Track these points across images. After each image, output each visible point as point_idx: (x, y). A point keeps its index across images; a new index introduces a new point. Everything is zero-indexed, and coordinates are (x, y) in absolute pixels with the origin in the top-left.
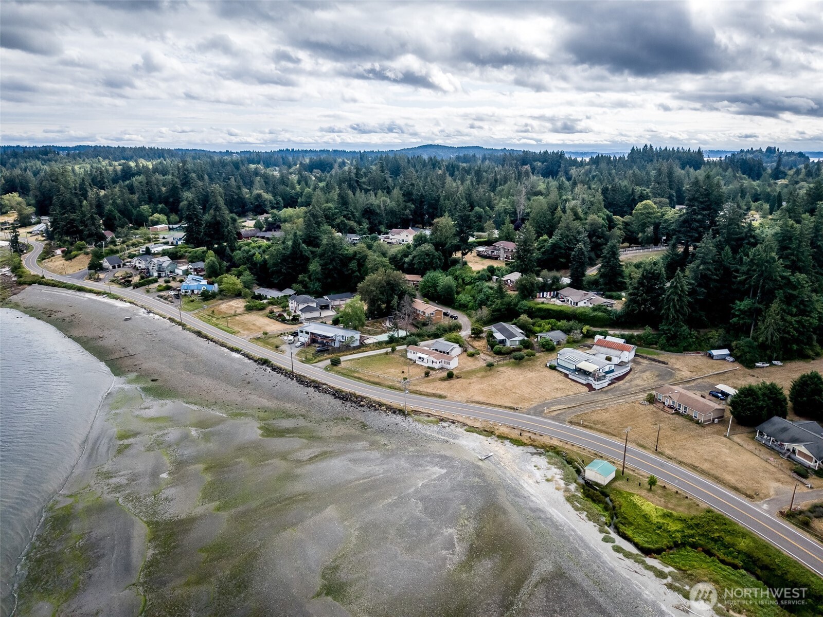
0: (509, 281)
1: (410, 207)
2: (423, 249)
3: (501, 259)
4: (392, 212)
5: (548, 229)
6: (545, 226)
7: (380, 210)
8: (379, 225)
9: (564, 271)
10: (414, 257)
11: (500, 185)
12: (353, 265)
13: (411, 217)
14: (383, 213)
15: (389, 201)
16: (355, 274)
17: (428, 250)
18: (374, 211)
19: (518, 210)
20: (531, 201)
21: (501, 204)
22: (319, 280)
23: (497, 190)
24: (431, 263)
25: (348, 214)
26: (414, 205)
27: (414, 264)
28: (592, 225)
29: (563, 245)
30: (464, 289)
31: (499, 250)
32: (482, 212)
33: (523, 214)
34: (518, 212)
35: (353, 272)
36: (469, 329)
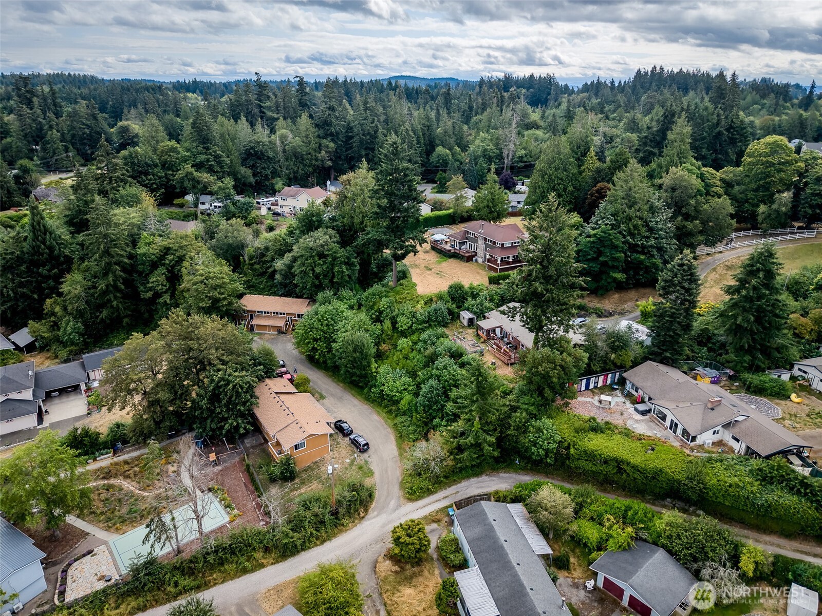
0: (498, 331)
1: (327, 146)
2: (311, 244)
3: (480, 260)
4: (296, 156)
5: (572, 193)
6: (565, 190)
7: (275, 152)
8: (273, 178)
9: (616, 296)
10: (295, 259)
11: (477, 114)
12: (158, 279)
13: (329, 163)
14: (281, 156)
15: (290, 136)
16: (161, 300)
17: (322, 246)
18: (262, 154)
19: (505, 152)
20: (526, 138)
21: (479, 142)
22: (79, 314)
23: (472, 121)
24: (329, 274)
25: (208, 160)
26: (335, 142)
27: (294, 276)
28: (674, 190)
29: (619, 241)
30: (395, 346)
31: (475, 240)
32: (447, 155)
33: (513, 159)
34: (505, 155)
35: (157, 295)
36: (393, 503)
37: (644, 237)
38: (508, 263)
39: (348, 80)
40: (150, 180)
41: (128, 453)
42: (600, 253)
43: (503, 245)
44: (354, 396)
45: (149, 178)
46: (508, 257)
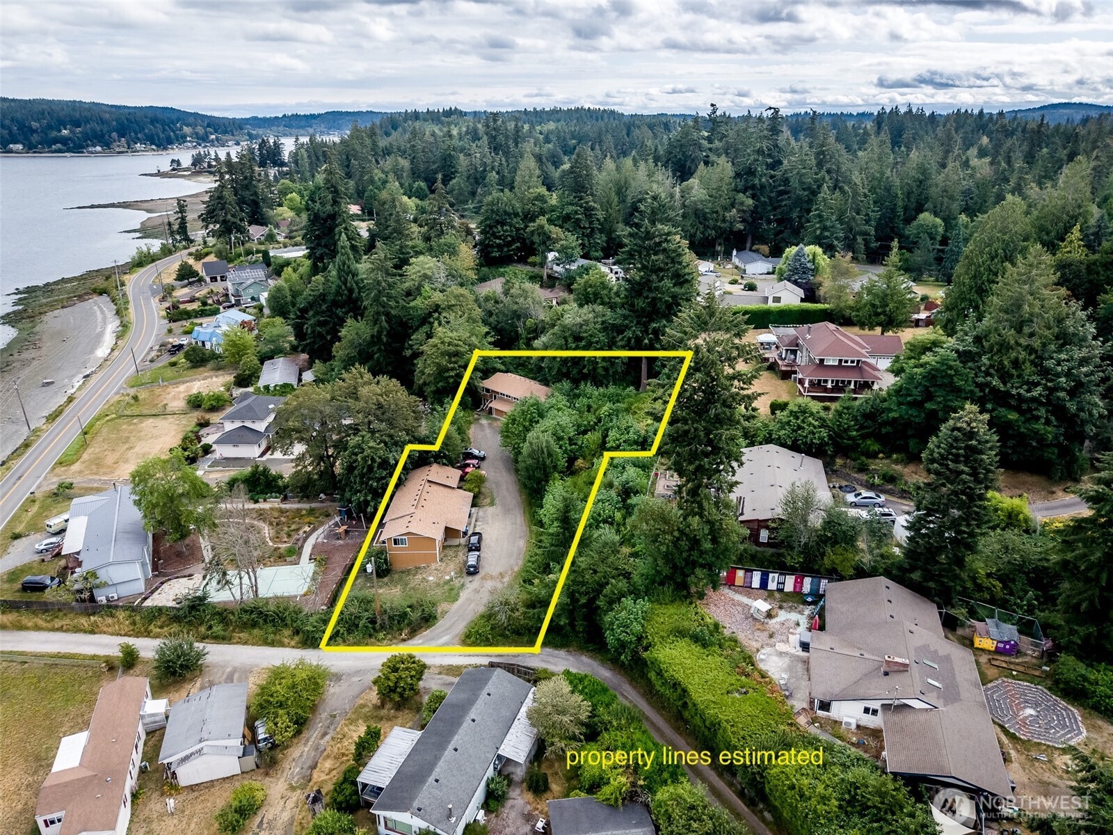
1: (742, 203)
4: (697, 214)
15: (697, 187)
17: (580, 325)
25: (576, 213)
31: (802, 350)
36: (445, 639)
37: (1027, 383)
38: (826, 390)
39: (914, 111)
40: (506, 231)
41: (295, 503)
42: (929, 397)
43: (822, 361)
44: (524, 512)
45: (505, 228)
46: (826, 381)
